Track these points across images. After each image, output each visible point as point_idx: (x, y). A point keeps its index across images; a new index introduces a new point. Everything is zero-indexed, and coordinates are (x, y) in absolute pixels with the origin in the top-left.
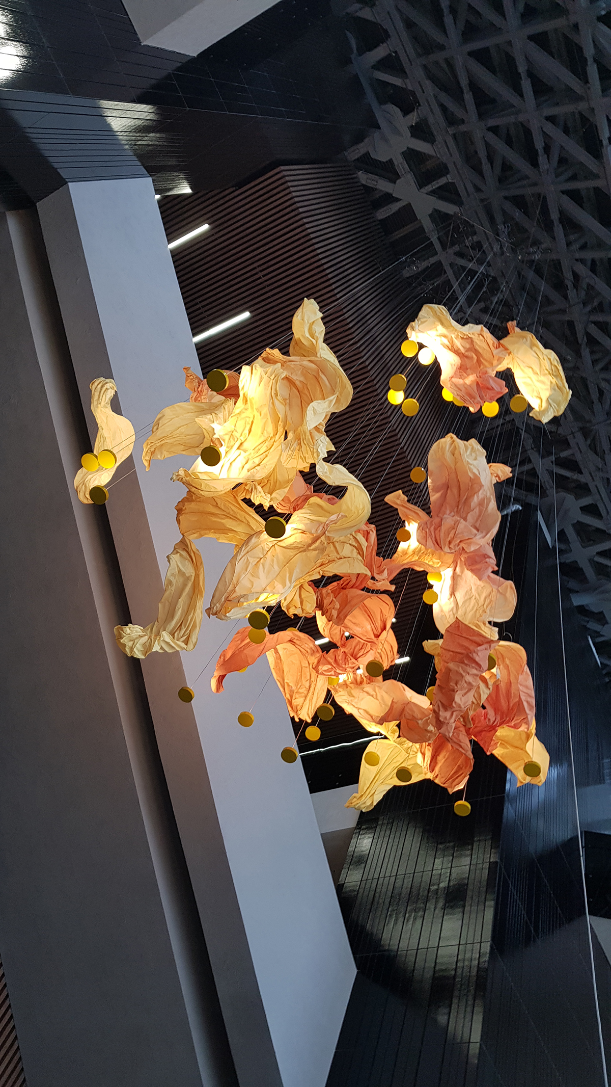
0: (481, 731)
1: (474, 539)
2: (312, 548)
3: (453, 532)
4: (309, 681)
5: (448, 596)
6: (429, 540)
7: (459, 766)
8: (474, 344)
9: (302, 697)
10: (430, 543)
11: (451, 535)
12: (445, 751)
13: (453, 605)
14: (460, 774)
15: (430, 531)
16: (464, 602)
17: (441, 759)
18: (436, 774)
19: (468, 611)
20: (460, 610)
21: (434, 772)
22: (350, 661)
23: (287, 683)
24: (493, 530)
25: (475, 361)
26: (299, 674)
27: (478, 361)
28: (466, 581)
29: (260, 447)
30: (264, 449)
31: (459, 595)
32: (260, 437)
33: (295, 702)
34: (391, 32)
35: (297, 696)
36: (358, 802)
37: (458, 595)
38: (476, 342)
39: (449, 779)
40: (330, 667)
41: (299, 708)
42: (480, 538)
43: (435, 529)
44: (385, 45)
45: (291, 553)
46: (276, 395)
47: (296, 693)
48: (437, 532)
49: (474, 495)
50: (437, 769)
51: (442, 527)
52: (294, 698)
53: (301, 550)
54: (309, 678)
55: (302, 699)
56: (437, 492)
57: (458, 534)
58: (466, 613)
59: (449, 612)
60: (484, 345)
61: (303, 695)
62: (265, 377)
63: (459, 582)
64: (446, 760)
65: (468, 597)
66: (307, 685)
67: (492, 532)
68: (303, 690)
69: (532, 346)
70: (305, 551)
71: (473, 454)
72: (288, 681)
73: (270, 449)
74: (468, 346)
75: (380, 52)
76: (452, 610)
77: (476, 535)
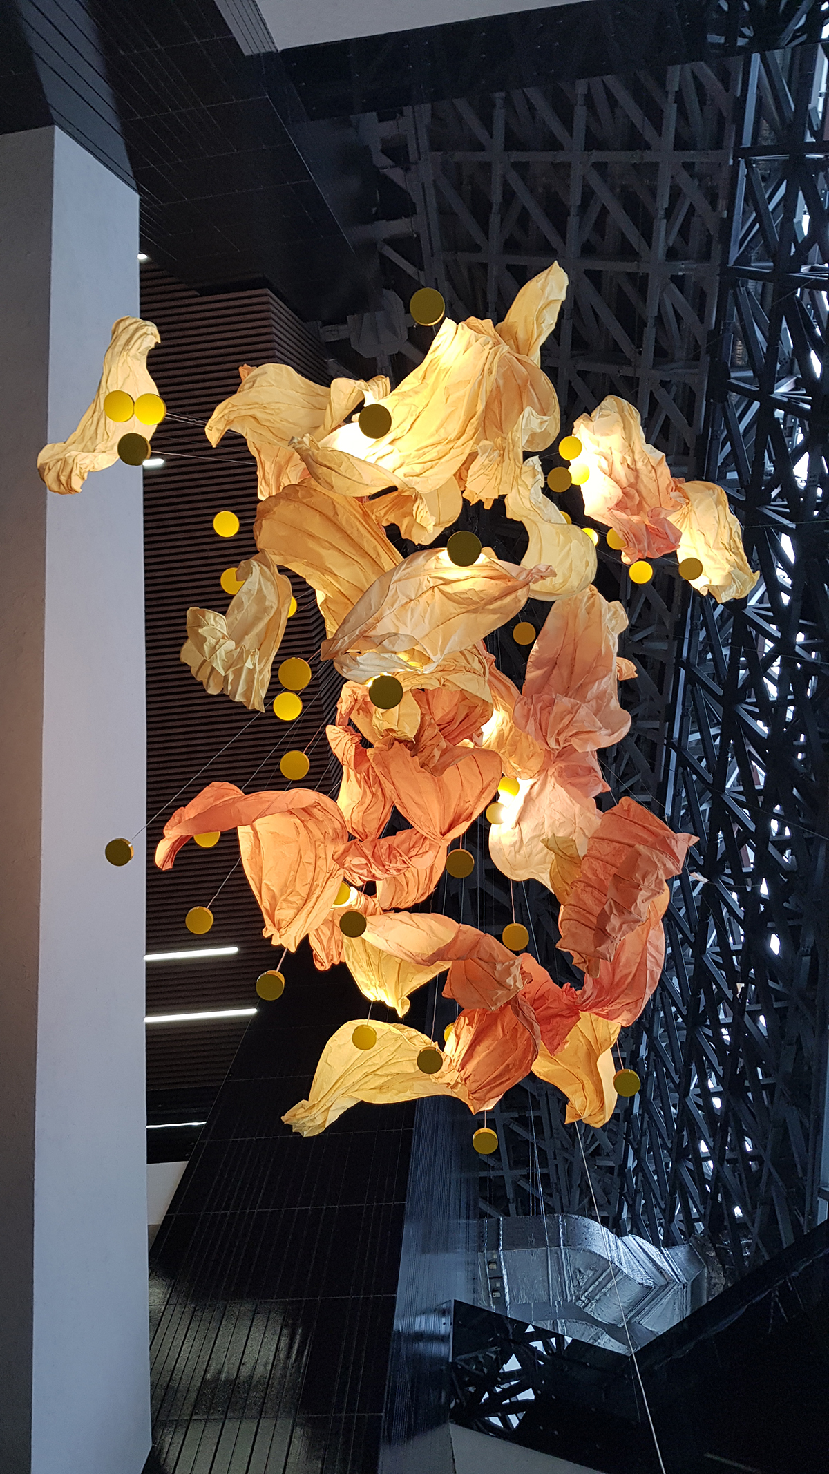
0: (555, 1016)
1: (598, 733)
2: (492, 607)
3: (569, 717)
4: (308, 887)
5: (514, 824)
6: (532, 721)
7: (508, 1065)
8: (640, 480)
9: (293, 908)
10: (531, 726)
11: (566, 721)
12: (490, 1039)
13: (516, 838)
14: (504, 1079)
15: (535, 709)
16: (532, 839)
17: (482, 1051)
18: (466, 1075)
19: (534, 853)
20: (524, 847)
21: (463, 1072)
22: (399, 858)
23: (267, 885)
24: (622, 729)
25: (637, 502)
26: (292, 873)
27: (640, 504)
28: (538, 810)
29: (426, 450)
30: (433, 454)
31: (527, 827)
32: (432, 435)
33: (279, 915)
34: (419, 208)
35: (284, 905)
36: (307, 1114)
37: (524, 826)
38: (642, 480)
39: (484, 1087)
40: (364, 861)
41: (283, 924)
42: (605, 735)
43: (542, 709)
44: (407, 220)
45: (452, 608)
46: (490, 372)
47: (283, 900)
48: (545, 712)
49: (595, 681)
50: (470, 1068)
51: (555, 707)
52: (278, 908)
53: (472, 607)
54: (309, 880)
55: (292, 912)
56: (539, 669)
57: (576, 722)
58: (531, 854)
59: (511, 846)
60: (652, 486)
61: (295, 905)
62: (476, 346)
63: (529, 808)
64: (490, 1053)
65: (536, 833)
66: (304, 892)
67: (622, 732)
68: (297, 900)
69: (718, 503)
70: (475, 611)
71: (613, 621)
72: (268, 883)
73: (440, 459)
74: (632, 480)
75: (399, 227)
76: (514, 845)
77: (600, 729)
